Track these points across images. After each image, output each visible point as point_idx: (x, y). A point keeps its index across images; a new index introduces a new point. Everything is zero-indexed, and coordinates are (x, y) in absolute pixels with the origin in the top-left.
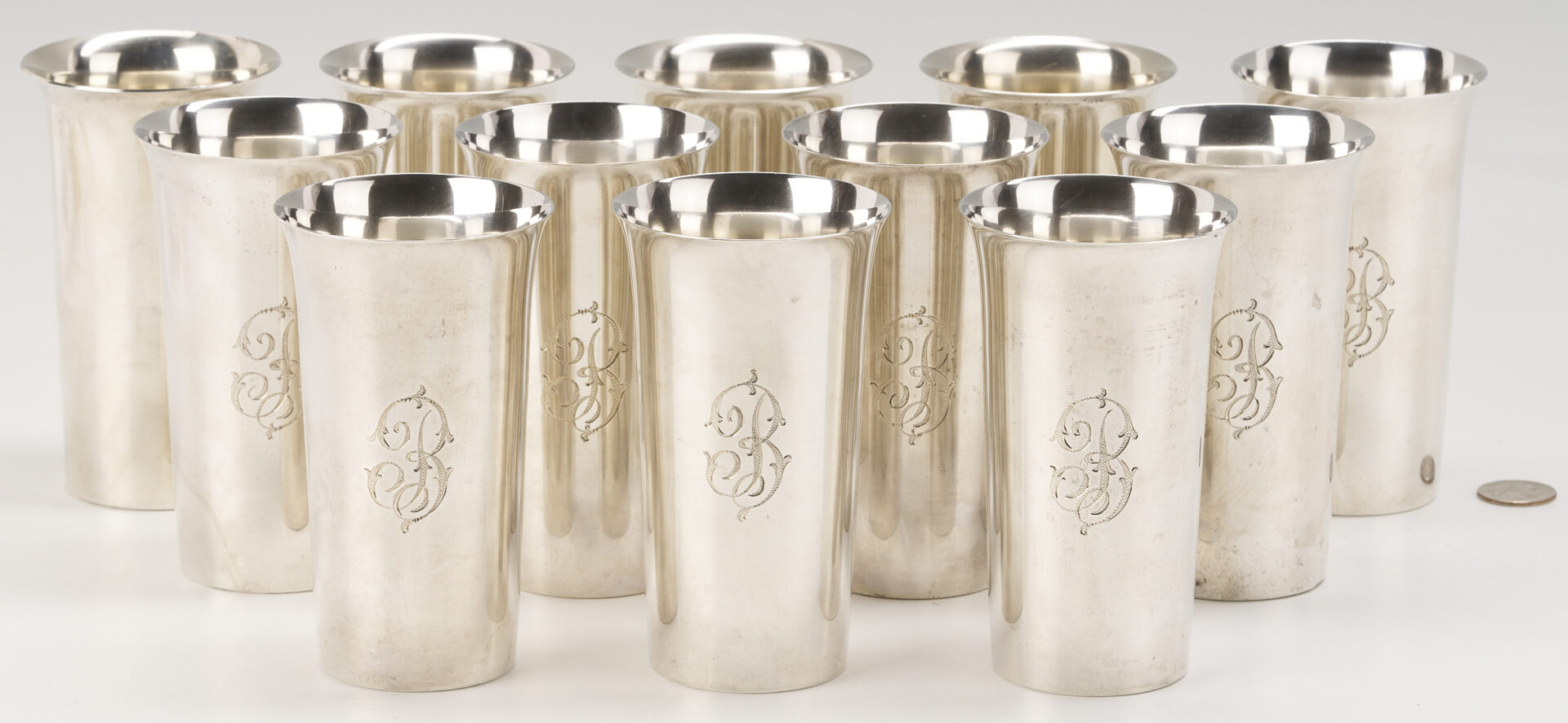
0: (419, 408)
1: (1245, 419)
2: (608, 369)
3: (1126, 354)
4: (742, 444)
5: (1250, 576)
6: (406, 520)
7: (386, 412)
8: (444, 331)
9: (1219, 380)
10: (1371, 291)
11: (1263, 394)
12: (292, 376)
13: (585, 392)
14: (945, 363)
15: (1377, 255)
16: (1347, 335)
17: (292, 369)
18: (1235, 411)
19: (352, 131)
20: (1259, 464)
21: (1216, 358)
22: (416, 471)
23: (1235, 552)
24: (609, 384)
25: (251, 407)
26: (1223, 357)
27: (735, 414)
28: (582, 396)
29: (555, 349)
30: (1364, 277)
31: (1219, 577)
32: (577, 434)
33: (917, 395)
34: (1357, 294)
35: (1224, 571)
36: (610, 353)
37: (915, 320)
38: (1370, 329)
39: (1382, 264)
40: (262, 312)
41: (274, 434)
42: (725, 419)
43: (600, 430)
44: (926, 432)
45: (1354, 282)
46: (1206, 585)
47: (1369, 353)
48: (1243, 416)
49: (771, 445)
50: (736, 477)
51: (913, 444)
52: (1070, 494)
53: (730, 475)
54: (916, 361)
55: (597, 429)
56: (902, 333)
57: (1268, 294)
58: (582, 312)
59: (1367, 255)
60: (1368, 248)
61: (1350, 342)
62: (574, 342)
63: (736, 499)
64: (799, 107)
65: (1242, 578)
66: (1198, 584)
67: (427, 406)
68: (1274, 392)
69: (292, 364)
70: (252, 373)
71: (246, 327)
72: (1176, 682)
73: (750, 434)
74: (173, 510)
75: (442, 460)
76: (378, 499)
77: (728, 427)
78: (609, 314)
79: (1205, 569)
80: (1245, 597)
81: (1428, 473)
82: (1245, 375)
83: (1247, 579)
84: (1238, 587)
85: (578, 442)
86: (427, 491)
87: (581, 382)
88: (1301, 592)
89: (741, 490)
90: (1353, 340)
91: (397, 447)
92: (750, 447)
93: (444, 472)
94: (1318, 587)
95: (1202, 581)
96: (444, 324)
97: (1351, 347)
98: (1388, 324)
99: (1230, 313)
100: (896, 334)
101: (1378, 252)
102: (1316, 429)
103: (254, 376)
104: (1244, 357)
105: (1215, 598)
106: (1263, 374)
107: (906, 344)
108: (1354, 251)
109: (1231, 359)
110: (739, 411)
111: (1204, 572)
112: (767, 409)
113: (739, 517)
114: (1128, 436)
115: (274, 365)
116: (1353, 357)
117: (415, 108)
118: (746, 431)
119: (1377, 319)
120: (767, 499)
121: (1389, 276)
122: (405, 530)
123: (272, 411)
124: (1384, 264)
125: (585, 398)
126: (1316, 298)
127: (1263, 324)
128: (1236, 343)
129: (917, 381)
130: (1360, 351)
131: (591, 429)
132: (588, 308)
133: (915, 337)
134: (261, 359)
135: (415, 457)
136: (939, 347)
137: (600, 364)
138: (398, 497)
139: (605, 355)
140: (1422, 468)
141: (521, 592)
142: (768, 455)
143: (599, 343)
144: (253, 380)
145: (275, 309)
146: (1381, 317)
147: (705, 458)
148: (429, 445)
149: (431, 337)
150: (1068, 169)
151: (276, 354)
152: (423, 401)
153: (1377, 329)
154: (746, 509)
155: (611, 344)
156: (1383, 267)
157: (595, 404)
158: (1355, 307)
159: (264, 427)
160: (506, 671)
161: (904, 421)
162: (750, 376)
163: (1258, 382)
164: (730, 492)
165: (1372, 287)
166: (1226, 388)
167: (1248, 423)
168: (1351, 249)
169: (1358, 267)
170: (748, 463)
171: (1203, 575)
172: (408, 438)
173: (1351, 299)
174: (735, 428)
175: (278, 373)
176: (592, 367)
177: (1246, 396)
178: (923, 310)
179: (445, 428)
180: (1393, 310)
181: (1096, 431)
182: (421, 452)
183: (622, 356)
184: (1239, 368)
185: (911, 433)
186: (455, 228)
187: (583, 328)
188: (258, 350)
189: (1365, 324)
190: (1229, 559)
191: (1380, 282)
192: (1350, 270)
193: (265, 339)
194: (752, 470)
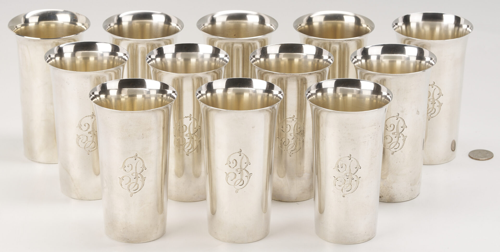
0: (135, 160)
1: (395, 149)
2: (195, 134)
3: (357, 144)
4: (237, 170)
5: (396, 195)
6: (131, 193)
7: (125, 161)
8: (143, 137)
9: (387, 137)
10: (435, 98)
11: (401, 141)
12: (95, 136)
13: (187, 141)
14: (301, 133)
15: (438, 87)
16: (428, 111)
17: (95, 134)
18: (392, 146)
19: (114, 51)
20: (399, 162)
21: (386, 130)
22: (135, 178)
23: (392, 188)
24: (195, 138)
25: (83, 145)
26: (388, 130)
27: (234, 162)
28: (186, 142)
29: (178, 128)
30: (433, 93)
31: (387, 195)
32: (185, 153)
33: (292, 142)
34: (431, 99)
35: (388, 194)
36: (195, 129)
37: (291, 119)
38: (435, 109)
39: (439, 89)
40: (85, 117)
41: (90, 153)
42: (231, 163)
43: (192, 152)
44: (295, 153)
45: (430, 95)
46: (383, 197)
47: (435, 116)
48: (394, 148)
49: (246, 170)
50: (235, 180)
51: (291, 156)
52: (339, 185)
53: (233, 179)
54: (292, 131)
55: (191, 152)
56: (288, 123)
57: (402, 112)
58: (186, 117)
59: (434, 87)
60: (435, 85)
61: (429, 113)
62: (184, 126)
63: (235, 186)
64: (255, 43)
65: (394, 196)
66: (380, 197)
67: (138, 159)
68: (404, 140)
69: (95, 132)
70: (82, 135)
71: (81, 121)
72: (373, 238)
73: (239, 167)
74: (57, 163)
75: (143, 175)
76: (123, 186)
77: (232, 165)
78: (195, 118)
79: (382, 193)
80: (395, 201)
81: (453, 148)
82: (395, 136)
83: (395, 196)
84: (392, 198)
85: (186, 156)
86: (138, 184)
87: (186, 138)
88: (412, 199)
89: (237, 184)
90: (430, 112)
91: (129, 171)
92: (239, 171)
93: (144, 179)
94: (418, 196)
95: (381, 196)
96: (143, 135)
97: (429, 114)
98: (441, 107)
99: (391, 117)
100: (286, 123)
101: (438, 86)
102: (417, 150)
103: (83, 136)
104: (395, 130)
105: (385, 201)
106: (401, 135)
107: (288, 127)
108: (430, 86)
109: (391, 131)
110: (236, 160)
111: (382, 194)
112: (245, 160)
113: (236, 192)
114: (358, 168)
115: (89, 133)
116: (430, 117)
117: (133, 44)
118: (238, 166)
119: (437, 106)
120: (245, 186)
121: (441, 93)
122: (131, 196)
123: (89, 146)
124: (440, 90)
125: (187, 143)
126: (418, 111)
127: (401, 120)
128: (392, 126)
129: (292, 137)
130: (432, 116)
131: (189, 152)
132: (188, 116)
133: (291, 124)
134: (85, 131)
135: (134, 174)
136: (299, 127)
137: (192, 133)
138: (129, 186)
139: (194, 130)
140: (452, 145)
141: (168, 199)
142: (245, 173)
143: (191, 126)
144: (83, 137)
145: (90, 116)
146: (438, 105)
147: (225, 174)
148: (139, 170)
149: (139, 139)
150: (339, 76)
151: (90, 130)
152: (137, 158)
153: (437, 109)
154: (238, 190)
155: (195, 126)
156: (439, 90)
157: (191, 144)
158: (431, 103)
159: (87, 151)
160: (163, 235)
161: (288, 149)
162: (239, 150)
163: (399, 138)
164: (233, 185)
165: (436, 97)
166: (389, 140)
167: (396, 150)
168: (430, 85)
169: (432, 90)
170: (239, 176)
171: (382, 195)
172: (132, 169)
173: (429, 100)
174: (235, 165)
175: (91, 135)
176: (190, 133)
177: (395, 142)
178: (294, 116)
179: (144, 165)
180: (442, 103)
181: (348, 166)
182: (136, 173)
183: (199, 130)
184: (393, 134)
185: (290, 153)
186: (147, 92)
187: (187, 122)
188: (85, 128)
189: (434, 108)
190: (390, 190)
191: (438, 95)
192: (429, 91)
193: (87, 125)
194: (240, 178)
